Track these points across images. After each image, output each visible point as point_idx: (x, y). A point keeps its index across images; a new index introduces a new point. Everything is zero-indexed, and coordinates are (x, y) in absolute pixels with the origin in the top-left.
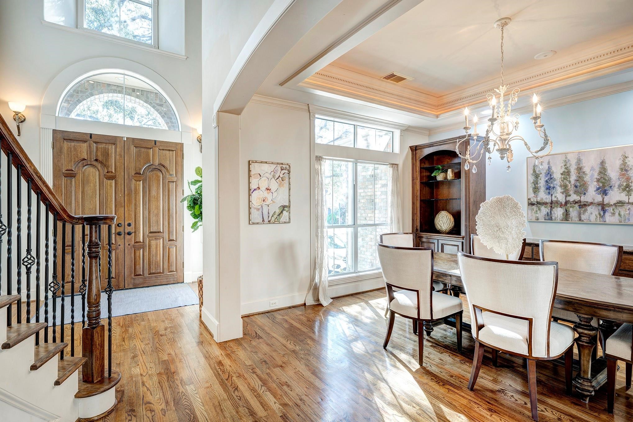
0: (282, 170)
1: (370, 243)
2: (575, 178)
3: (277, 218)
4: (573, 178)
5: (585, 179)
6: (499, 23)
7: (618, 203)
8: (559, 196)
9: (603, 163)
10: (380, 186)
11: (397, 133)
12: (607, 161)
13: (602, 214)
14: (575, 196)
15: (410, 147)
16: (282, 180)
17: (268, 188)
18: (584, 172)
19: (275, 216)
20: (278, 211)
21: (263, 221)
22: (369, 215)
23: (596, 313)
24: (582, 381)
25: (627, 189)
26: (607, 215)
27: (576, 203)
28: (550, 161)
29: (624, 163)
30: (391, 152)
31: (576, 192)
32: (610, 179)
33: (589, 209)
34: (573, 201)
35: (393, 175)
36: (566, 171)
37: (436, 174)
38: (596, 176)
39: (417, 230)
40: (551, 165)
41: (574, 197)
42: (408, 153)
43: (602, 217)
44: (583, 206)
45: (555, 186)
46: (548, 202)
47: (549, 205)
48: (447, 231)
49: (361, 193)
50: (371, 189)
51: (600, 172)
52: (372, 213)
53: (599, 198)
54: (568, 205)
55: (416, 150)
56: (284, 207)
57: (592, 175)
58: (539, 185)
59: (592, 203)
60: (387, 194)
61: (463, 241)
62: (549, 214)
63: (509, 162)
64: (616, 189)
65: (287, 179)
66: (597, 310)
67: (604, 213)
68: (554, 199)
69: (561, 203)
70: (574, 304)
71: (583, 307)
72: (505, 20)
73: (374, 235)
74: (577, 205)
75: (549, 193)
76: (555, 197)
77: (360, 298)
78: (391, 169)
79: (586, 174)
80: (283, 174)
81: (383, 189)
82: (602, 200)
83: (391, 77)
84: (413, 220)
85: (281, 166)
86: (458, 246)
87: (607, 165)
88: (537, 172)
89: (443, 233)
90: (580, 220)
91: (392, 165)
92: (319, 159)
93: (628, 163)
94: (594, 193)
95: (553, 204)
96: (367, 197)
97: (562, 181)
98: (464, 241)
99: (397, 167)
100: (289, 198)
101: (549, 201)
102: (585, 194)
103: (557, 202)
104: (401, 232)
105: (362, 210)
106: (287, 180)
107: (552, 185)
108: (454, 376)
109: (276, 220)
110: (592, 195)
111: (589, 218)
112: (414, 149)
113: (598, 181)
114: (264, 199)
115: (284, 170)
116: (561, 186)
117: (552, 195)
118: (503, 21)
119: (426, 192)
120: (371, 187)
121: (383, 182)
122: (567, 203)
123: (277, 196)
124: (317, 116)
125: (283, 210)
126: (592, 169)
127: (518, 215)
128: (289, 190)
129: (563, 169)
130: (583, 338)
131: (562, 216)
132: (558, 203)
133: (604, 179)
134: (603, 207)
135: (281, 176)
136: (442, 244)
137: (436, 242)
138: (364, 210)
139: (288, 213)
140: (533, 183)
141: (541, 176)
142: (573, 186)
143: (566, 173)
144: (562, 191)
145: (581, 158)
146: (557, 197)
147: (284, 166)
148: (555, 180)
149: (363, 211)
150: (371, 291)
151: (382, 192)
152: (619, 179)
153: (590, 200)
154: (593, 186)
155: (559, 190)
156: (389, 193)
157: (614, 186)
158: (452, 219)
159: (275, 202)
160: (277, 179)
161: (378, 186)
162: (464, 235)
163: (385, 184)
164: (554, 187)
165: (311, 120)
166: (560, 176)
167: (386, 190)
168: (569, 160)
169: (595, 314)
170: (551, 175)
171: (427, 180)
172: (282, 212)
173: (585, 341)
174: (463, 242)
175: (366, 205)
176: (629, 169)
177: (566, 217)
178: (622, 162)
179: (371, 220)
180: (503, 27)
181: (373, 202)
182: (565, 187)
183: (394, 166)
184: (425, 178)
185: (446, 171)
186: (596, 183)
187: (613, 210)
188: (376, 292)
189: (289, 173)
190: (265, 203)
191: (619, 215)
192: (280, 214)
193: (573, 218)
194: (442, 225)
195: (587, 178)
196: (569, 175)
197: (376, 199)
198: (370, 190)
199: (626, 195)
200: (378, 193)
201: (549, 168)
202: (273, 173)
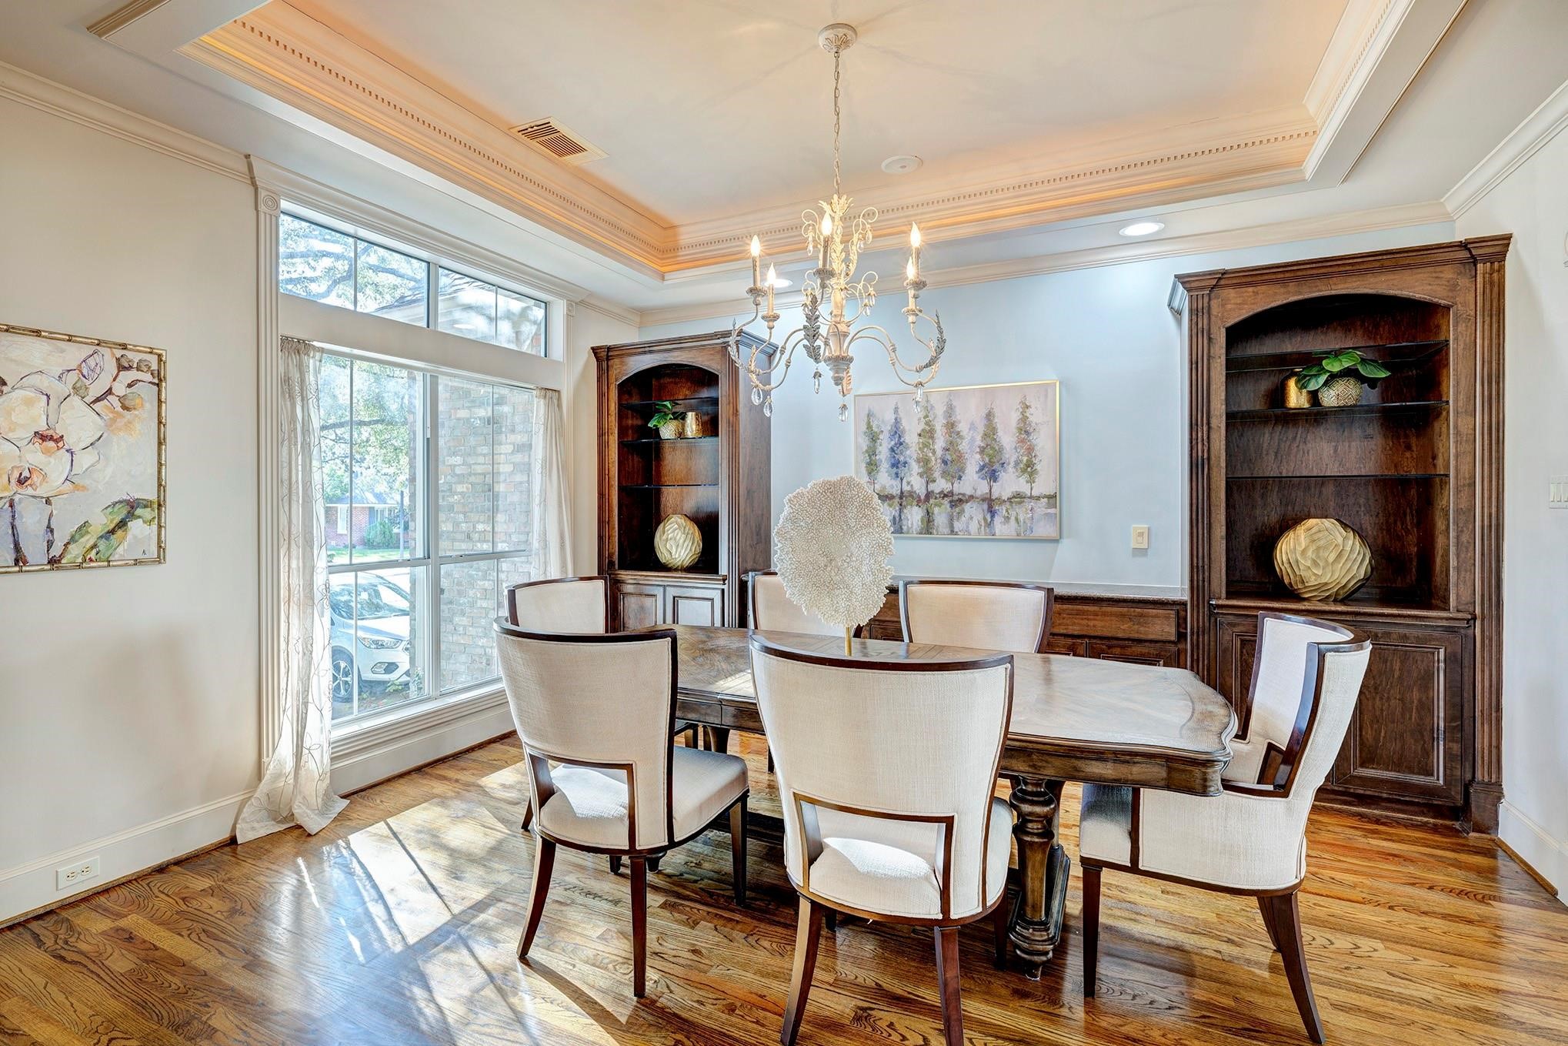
0: (121, 368)
1: (479, 603)
2: (944, 445)
3: (94, 546)
4: (940, 444)
5: (960, 448)
6: (830, 34)
7: (1014, 497)
8: (918, 485)
9: (989, 416)
10: (510, 448)
11: (559, 309)
12: (997, 412)
13: (989, 520)
14: (943, 481)
15: (593, 349)
16: (125, 408)
17: (50, 433)
18: (958, 433)
19: (88, 540)
20: (101, 522)
21: (19, 559)
22: (480, 527)
23: (1079, 771)
24: (1031, 930)
25: (1029, 469)
26: (998, 520)
27: (946, 496)
28: (899, 405)
29: (1024, 419)
30: (543, 355)
31: (945, 474)
32: (1001, 450)
33: (967, 507)
34: (939, 493)
35: (547, 419)
36: (928, 428)
37: (659, 422)
38: (979, 442)
39: (611, 564)
40: (901, 414)
41: (941, 485)
42: (587, 361)
43: (989, 525)
44: (957, 501)
45: (908, 459)
46: (894, 494)
47: (897, 500)
48: (686, 563)
49: (455, 466)
50: (484, 455)
51: (986, 435)
52: (489, 520)
53: (983, 488)
54: (932, 501)
55: (608, 358)
56: (132, 507)
57: (973, 440)
58: (877, 457)
59: (972, 497)
60: (529, 470)
61: (723, 587)
62: (897, 519)
63: (844, 395)
64: (1010, 469)
65: (150, 406)
66: (1080, 764)
67: (993, 517)
68: (906, 488)
69: (919, 497)
70: (1032, 753)
71: (1050, 760)
72: (845, 31)
73: (493, 581)
74: (946, 501)
75: (897, 474)
76: (908, 483)
77: (445, 778)
78: (542, 401)
79: (962, 438)
80: (130, 386)
81: (518, 458)
82: (988, 491)
83: (543, 133)
84: (601, 538)
85: (119, 353)
86: (712, 600)
87: (998, 421)
88: (875, 429)
89: (676, 570)
90: (952, 532)
91: (543, 392)
92: (296, 347)
93: (1031, 418)
94: (976, 476)
95: (904, 499)
96: (472, 479)
97: (920, 449)
98: (725, 587)
99: (559, 399)
100: (159, 472)
101: (896, 491)
102: (960, 478)
103: (911, 494)
104: (570, 575)
105: (458, 513)
106: (147, 406)
107: (902, 459)
108: (738, 1004)
109: (93, 554)
110: (971, 482)
111: (968, 527)
112: (604, 356)
113: (982, 451)
114: (26, 474)
115: (134, 372)
116: (918, 461)
117: (902, 479)
118: (841, 31)
119: (633, 467)
120: (485, 452)
121: (519, 438)
122: (929, 495)
123: (99, 466)
124: (285, 205)
125: (131, 515)
126: (972, 427)
127: (875, 525)
128: (160, 444)
129: (922, 426)
130: (1030, 825)
131: (920, 523)
132: (913, 497)
133: (992, 448)
134: (991, 504)
135: (120, 389)
136: (674, 597)
137: (659, 592)
138: (465, 513)
139: (155, 527)
140: (867, 451)
141: (881, 437)
142: (939, 461)
143: (928, 434)
144: (921, 470)
145: (954, 403)
146: (912, 483)
147: (134, 357)
148: (907, 448)
149: (462, 516)
150: (481, 746)
151: (515, 465)
152: (1016, 448)
153: (969, 492)
154: (973, 461)
155: (915, 468)
156: (537, 468)
157: (1009, 464)
158: (697, 534)
159: (84, 488)
160: (98, 400)
161: (506, 449)
162: (726, 573)
163: (523, 445)
164: (906, 463)
165: (262, 216)
166: (916, 439)
167: (527, 460)
168: (932, 407)
169: (1076, 774)
170: (900, 437)
171: (636, 436)
172: (122, 524)
173: (1036, 831)
174: (723, 590)
175: (471, 500)
176: (1032, 430)
177: (928, 526)
178: (1021, 416)
179: (485, 541)
180: (838, 47)
181: (490, 490)
182: (925, 462)
183: (549, 393)
184: (630, 432)
185: (681, 417)
186: (978, 456)
187: (1007, 511)
188: (497, 746)
189: (158, 385)
190: (30, 491)
191: (1017, 519)
192: (112, 532)
193: (940, 529)
194: (673, 551)
195: (964, 446)
196: (932, 438)
197: (498, 482)
198: (481, 460)
199: (1027, 482)
200: (505, 468)
201: (897, 421)
202: (73, 377)
